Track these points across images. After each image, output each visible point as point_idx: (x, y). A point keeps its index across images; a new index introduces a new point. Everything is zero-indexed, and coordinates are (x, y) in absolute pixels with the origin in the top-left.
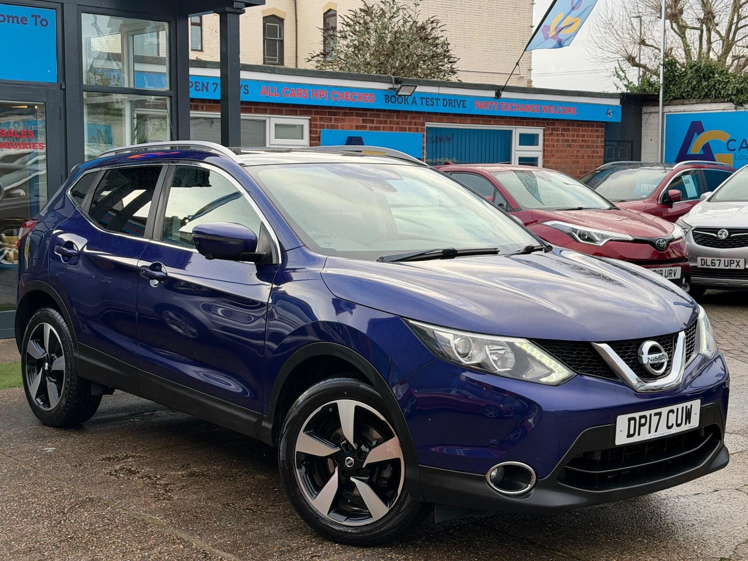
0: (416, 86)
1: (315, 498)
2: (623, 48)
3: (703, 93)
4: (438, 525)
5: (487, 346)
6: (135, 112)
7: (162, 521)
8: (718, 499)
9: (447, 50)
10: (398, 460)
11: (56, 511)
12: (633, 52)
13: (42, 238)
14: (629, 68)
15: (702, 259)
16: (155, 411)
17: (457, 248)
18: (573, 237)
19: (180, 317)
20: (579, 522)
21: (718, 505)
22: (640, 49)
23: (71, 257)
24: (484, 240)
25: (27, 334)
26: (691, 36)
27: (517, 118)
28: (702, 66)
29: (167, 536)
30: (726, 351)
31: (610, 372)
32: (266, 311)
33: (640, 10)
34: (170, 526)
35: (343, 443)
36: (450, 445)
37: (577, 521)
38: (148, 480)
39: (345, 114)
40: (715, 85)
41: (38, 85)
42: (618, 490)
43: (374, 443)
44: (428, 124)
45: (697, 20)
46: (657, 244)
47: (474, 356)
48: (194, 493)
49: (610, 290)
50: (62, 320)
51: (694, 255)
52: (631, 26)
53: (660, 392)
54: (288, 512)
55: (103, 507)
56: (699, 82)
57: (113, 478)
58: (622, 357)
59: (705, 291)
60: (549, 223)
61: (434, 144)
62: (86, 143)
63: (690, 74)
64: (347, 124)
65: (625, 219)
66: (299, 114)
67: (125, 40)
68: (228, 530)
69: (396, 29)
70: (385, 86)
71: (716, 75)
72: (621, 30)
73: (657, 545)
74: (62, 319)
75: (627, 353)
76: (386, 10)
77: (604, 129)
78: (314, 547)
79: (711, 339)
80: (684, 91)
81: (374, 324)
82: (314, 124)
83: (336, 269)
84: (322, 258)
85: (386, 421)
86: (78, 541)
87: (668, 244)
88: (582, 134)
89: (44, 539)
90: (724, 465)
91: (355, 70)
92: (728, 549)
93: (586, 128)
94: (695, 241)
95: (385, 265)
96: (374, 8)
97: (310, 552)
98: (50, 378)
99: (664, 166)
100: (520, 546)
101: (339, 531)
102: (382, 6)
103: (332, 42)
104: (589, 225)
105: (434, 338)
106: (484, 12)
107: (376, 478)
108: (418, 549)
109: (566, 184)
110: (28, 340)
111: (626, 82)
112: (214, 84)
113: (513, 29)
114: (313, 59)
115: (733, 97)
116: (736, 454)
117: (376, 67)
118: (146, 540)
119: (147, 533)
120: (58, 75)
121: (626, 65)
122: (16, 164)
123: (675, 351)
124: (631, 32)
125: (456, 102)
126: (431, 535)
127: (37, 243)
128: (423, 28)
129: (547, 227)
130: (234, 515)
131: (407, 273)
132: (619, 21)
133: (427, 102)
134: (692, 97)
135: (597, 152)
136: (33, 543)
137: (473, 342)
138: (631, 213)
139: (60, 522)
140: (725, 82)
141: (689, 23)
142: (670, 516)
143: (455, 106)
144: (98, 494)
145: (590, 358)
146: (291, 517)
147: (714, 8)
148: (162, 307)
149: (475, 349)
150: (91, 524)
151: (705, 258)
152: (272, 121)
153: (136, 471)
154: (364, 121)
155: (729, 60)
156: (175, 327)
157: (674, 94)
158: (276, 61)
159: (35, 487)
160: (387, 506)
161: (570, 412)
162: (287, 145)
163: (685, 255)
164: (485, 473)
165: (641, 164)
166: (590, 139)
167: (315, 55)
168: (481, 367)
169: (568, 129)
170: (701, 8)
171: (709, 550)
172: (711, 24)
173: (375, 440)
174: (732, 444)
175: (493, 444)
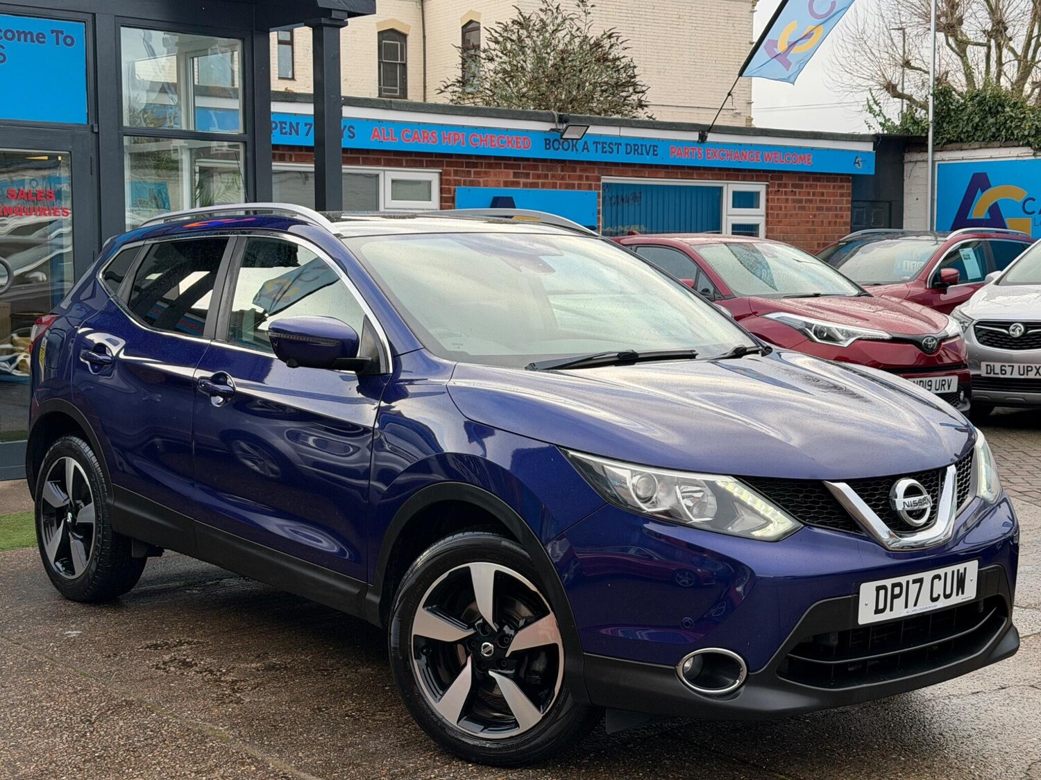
0: (588, 127)
1: (440, 700)
2: (879, 73)
3: (989, 134)
4: (612, 737)
5: (677, 487)
6: (197, 164)
7: (227, 732)
8: (1005, 700)
9: (633, 75)
10: (555, 646)
11: (79, 719)
12: (894, 78)
13: (63, 338)
14: (888, 99)
15: (987, 365)
16: (221, 579)
17: (637, 350)
18: (806, 334)
19: (256, 449)
20: (810, 732)
21: (1005, 708)
22: (903, 73)
23: (103, 365)
24: (677, 339)
25: (42, 473)
26: (975, 55)
27: (729, 169)
28: (988, 97)
29: (233, 753)
30: (1020, 492)
31: (850, 523)
32: (371, 439)
33: (903, 19)
34: (238, 740)
35: (479, 622)
36: (628, 625)
37: (807, 732)
38: (209, 676)
39: (490, 166)
40: (1005, 123)
41: (63, 127)
42: (863, 688)
43: (522, 623)
44: (606, 179)
45: (982, 34)
46: (925, 344)
47: (660, 501)
48: (273, 694)
49: (851, 407)
50: (91, 453)
51: (977, 359)
52: (890, 41)
53: (921, 549)
54: (403, 719)
55: (144, 713)
56: (984, 118)
57: (160, 672)
58: (866, 501)
59: (992, 410)
60: (773, 316)
61: (614, 208)
62: (127, 208)
63: (971, 108)
64: (491, 179)
65: (881, 311)
66: (425, 165)
67: (182, 64)
68: (319, 745)
69: (561, 47)
70: (545, 127)
71: (1008, 109)
72: (876, 47)
73: (918, 764)
74: (91, 451)
75: (875, 495)
76: (548, 22)
77: (851, 184)
78: (438, 768)
79: (994, 476)
80: (962, 131)
81: (520, 456)
82: (446, 180)
83: (468, 381)
84: (449, 364)
85: (538, 592)
86: (109, 760)
87: (939, 344)
88: (820, 192)
89: (61, 758)
90: (1012, 653)
91: (505, 105)
92: (1018, 770)
93: (825, 183)
94: (978, 339)
95: (536, 374)
96: (531, 18)
97: (433, 776)
98: (75, 534)
99: (934, 234)
100: (726, 766)
101: (474, 745)
102: (542, 16)
103: (473, 66)
104: (828, 318)
105: (604, 475)
106: (685, 24)
107: (525, 673)
108: (584, 771)
109: (798, 261)
110: (44, 481)
111: (881, 120)
112: (306, 125)
113: (726, 47)
114: (446, 90)
115: (1031, 140)
116: (1031, 637)
117: (534, 100)
118: (204, 760)
119: (205, 750)
120: (88, 113)
121: (883, 96)
122: (33, 237)
123: (941, 493)
124: (890, 51)
125: (644, 147)
126: (603, 752)
127: (58, 346)
128: (598, 45)
129: (770, 322)
130: (327, 724)
131: (566, 386)
132: (873, 34)
133: (603, 148)
134: (973, 139)
135: (842, 217)
136: (46, 764)
137: (659, 481)
138: (888, 301)
139: (84, 735)
140: (1020, 118)
141: (971, 37)
142: (937, 724)
143: (642, 154)
144: (139, 696)
145: (823, 503)
146: (407, 726)
147: (1006, 15)
148: (232, 435)
149: (660, 490)
150: (128, 737)
151: (992, 364)
152: (388, 175)
153: (193, 663)
154: (515, 175)
155: (1027, 88)
156: (249, 463)
157: (948, 136)
158: (397, 93)
159: (52, 686)
160: (539, 710)
161: (794, 578)
162: (409, 209)
163: (963, 359)
164: (676, 663)
165: (902, 233)
166: (832, 199)
167: (449, 84)
168: (671, 516)
169: (800, 184)
170: (988, 16)
171: (992, 771)
172: (1002, 38)
173: (523, 618)
174: (1026, 623)
175: (687, 624)
